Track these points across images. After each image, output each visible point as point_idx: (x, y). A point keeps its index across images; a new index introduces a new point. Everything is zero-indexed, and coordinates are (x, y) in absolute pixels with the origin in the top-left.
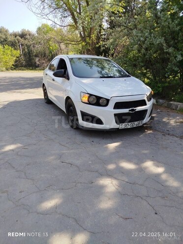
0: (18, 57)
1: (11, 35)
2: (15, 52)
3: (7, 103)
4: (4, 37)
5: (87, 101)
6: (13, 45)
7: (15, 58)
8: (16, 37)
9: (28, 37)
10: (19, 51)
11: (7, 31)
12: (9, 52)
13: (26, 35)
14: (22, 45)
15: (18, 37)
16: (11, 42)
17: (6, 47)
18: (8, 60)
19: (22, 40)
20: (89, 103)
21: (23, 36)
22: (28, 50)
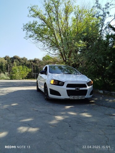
0: (30, 72)
1: (28, 61)
2: (28, 70)
4: (24, 62)
5: (53, 83)
6: (28, 66)
7: (28, 73)
8: (31, 62)
9: (37, 62)
10: (31, 69)
11: (26, 59)
12: (25, 69)
13: (37, 61)
14: (33, 66)
15: (32, 62)
16: (27, 64)
17: (24, 67)
18: (24, 73)
19: (34, 64)
21: (35, 61)
22: (37, 69)
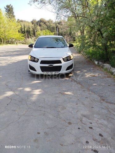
3: (17, 61)
11: (52, 21)
19: (59, 26)
20: (31, 60)
